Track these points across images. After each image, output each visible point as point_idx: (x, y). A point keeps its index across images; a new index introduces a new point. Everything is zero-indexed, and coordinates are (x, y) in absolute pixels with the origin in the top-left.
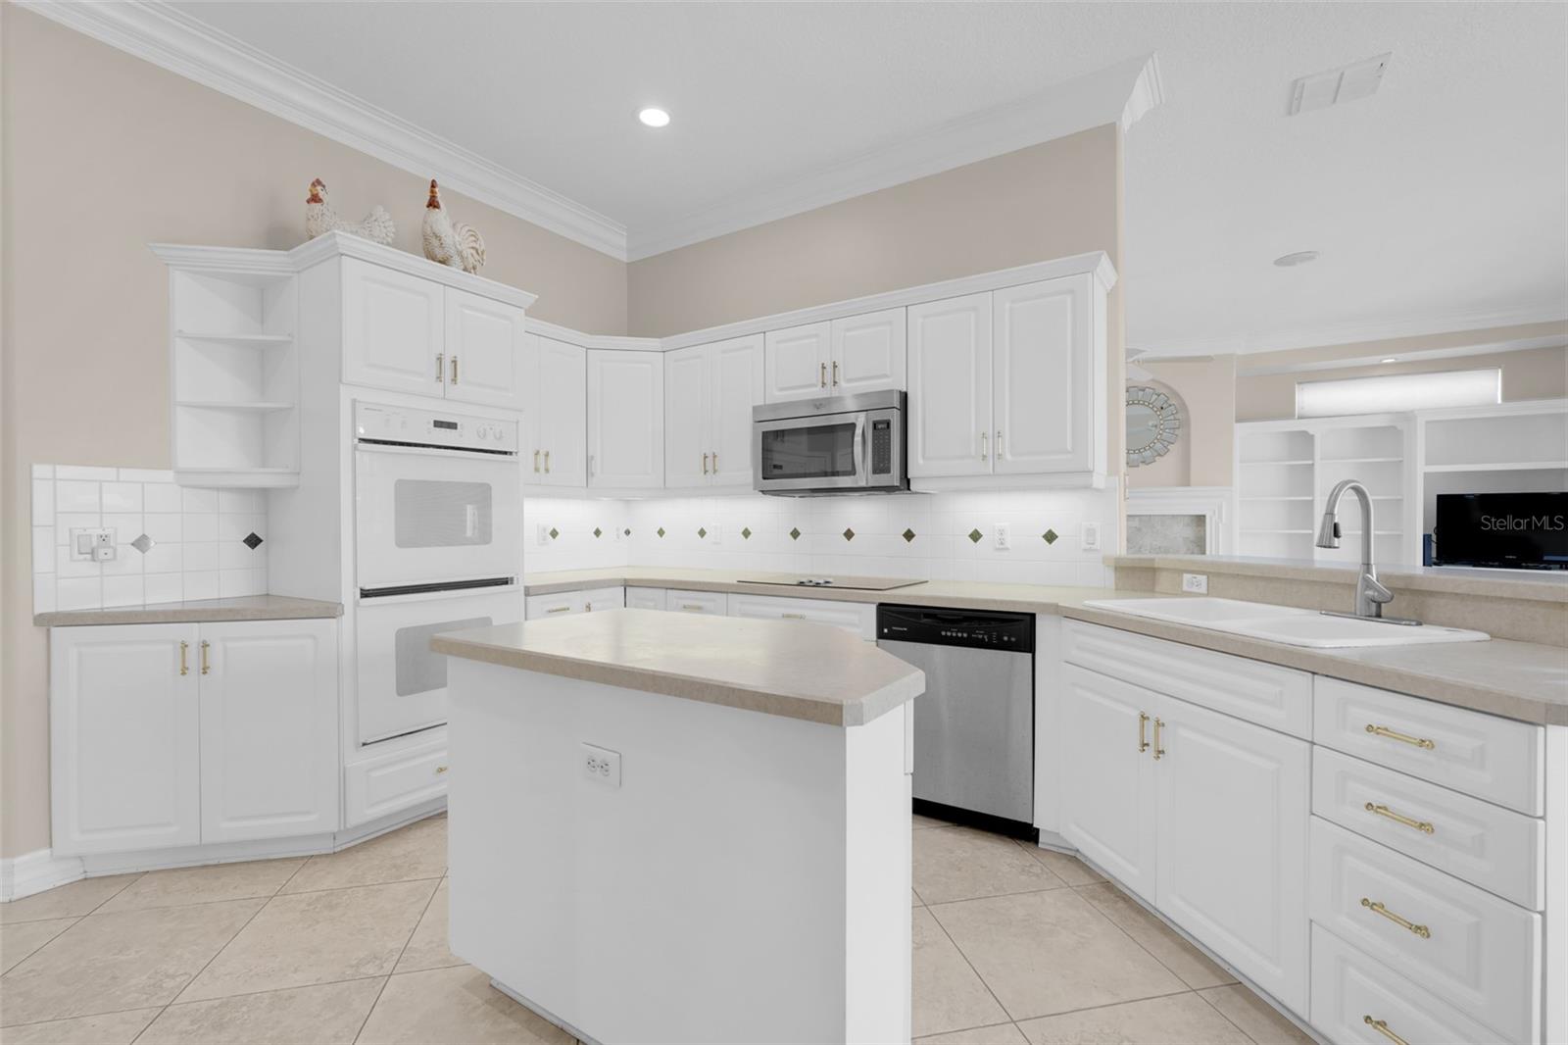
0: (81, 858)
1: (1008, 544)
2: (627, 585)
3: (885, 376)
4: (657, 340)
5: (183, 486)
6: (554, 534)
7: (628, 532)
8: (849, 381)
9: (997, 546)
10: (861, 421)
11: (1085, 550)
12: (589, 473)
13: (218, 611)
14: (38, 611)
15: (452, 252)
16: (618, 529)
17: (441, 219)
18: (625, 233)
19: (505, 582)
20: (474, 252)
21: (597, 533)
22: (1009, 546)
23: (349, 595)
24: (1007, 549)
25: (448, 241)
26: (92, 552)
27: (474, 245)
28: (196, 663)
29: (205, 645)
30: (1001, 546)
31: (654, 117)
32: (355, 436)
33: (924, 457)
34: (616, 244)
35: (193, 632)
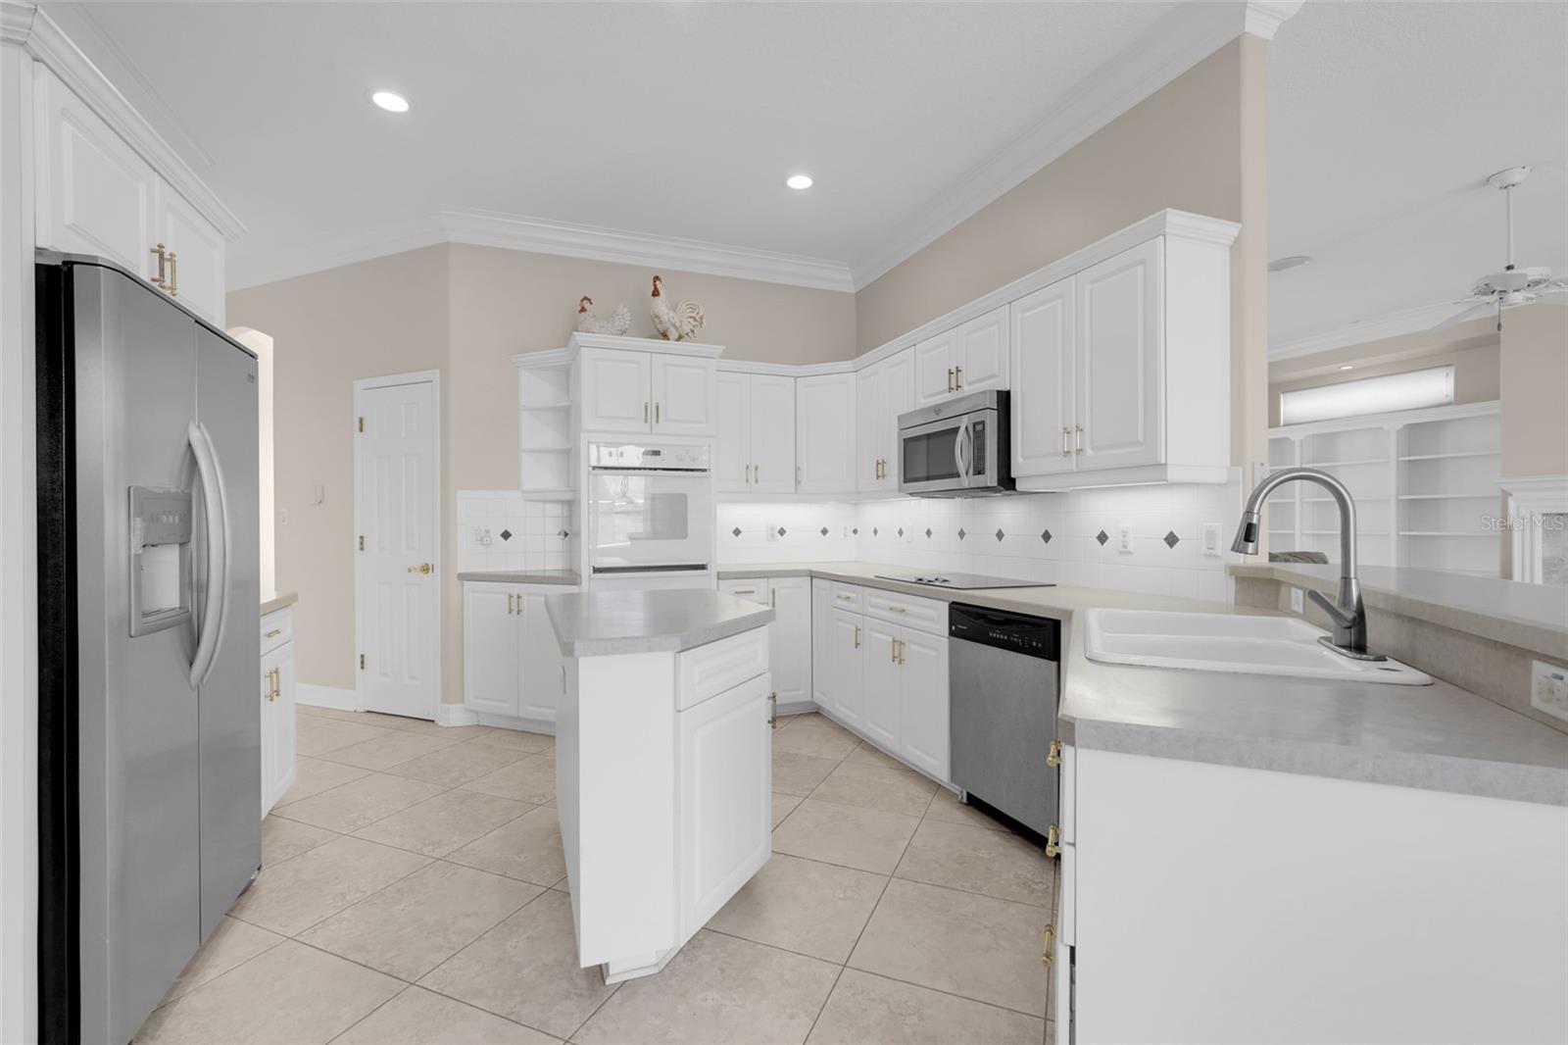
0: (477, 712)
1: (1131, 547)
2: (813, 575)
3: (994, 376)
4: (849, 362)
5: (526, 500)
6: (782, 532)
7: (855, 531)
8: (970, 384)
9: (1121, 549)
10: (964, 422)
11: (1206, 556)
12: (797, 482)
13: (527, 577)
14: (459, 571)
15: (669, 325)
16: (845, 529)
17: (661, 305)
18: (847, 269)
19: (703, 567)
20: (691, 320)
21: (824, 532)
22: (1132, 550)
23: (586, 571)
24: (1130, 553)
25: (665, 318)
26: (482, 540)
27: (691, 315)
28: (515, 607)
29: (519, 597)
30: (1125, 550)
31: (800, 182)
32: (589, 466)
33: (1023, 457)
34: (842, 280)
35: (515, 588)
